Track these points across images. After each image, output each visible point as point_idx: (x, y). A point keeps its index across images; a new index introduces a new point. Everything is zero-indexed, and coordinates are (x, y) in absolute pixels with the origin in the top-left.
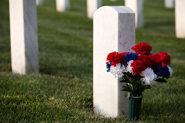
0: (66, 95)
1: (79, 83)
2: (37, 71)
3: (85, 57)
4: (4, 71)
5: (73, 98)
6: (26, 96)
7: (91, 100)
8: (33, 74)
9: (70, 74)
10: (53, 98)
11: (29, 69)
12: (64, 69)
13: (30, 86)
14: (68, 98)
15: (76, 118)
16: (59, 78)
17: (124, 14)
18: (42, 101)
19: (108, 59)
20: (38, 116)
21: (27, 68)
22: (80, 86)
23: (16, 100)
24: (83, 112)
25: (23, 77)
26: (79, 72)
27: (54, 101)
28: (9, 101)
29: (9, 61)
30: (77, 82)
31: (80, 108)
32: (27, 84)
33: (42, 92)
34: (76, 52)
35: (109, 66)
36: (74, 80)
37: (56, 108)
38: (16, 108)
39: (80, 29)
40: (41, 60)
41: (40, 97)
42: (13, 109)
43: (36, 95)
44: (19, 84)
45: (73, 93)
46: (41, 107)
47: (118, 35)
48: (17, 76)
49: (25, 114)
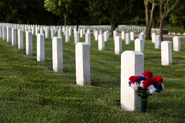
0: (106, 98)
1: (112, 91)
2: (90, 84)
3: (115, 76)
4: (72, 84)
5: (110, 100)
6: (85, 98)
7: (119, 101)
8: (88, 86)
9: (107, 86)
10: (99, 100)
11: (86, 83)
12: (104, 83)
13: (86, 93)
14: (107, 100)
15: (112, 111)
16: (102, 88)
17: (138, 55)
18: (93, 101)
19: (130, 80)
20: (92, 110)
21: (84, 82)
22: (113, 93)
23: (79, 101)
24: (116, 108)
25: (83, 87)
26: (112, 85)
27: (100, 101)
28: (76, 101)
29: (75, 78)
30: (111, 91)
31: (114, 105)
32: (85, 92)
33: (93, 96)
34: (110, 73)
35: (130, 83)
36: (110, 89)
37: (101, 105)
38: (80, 105)
39: (111, 60)
40: (91, 77)
41: (92, 99)
42: (78, 105)
43: (90, 98)
44: (80, 91)
45: (109, 97)
46: (93, 104)
47: (135, 66)
48: (79, 87)
49: (85, 108)
